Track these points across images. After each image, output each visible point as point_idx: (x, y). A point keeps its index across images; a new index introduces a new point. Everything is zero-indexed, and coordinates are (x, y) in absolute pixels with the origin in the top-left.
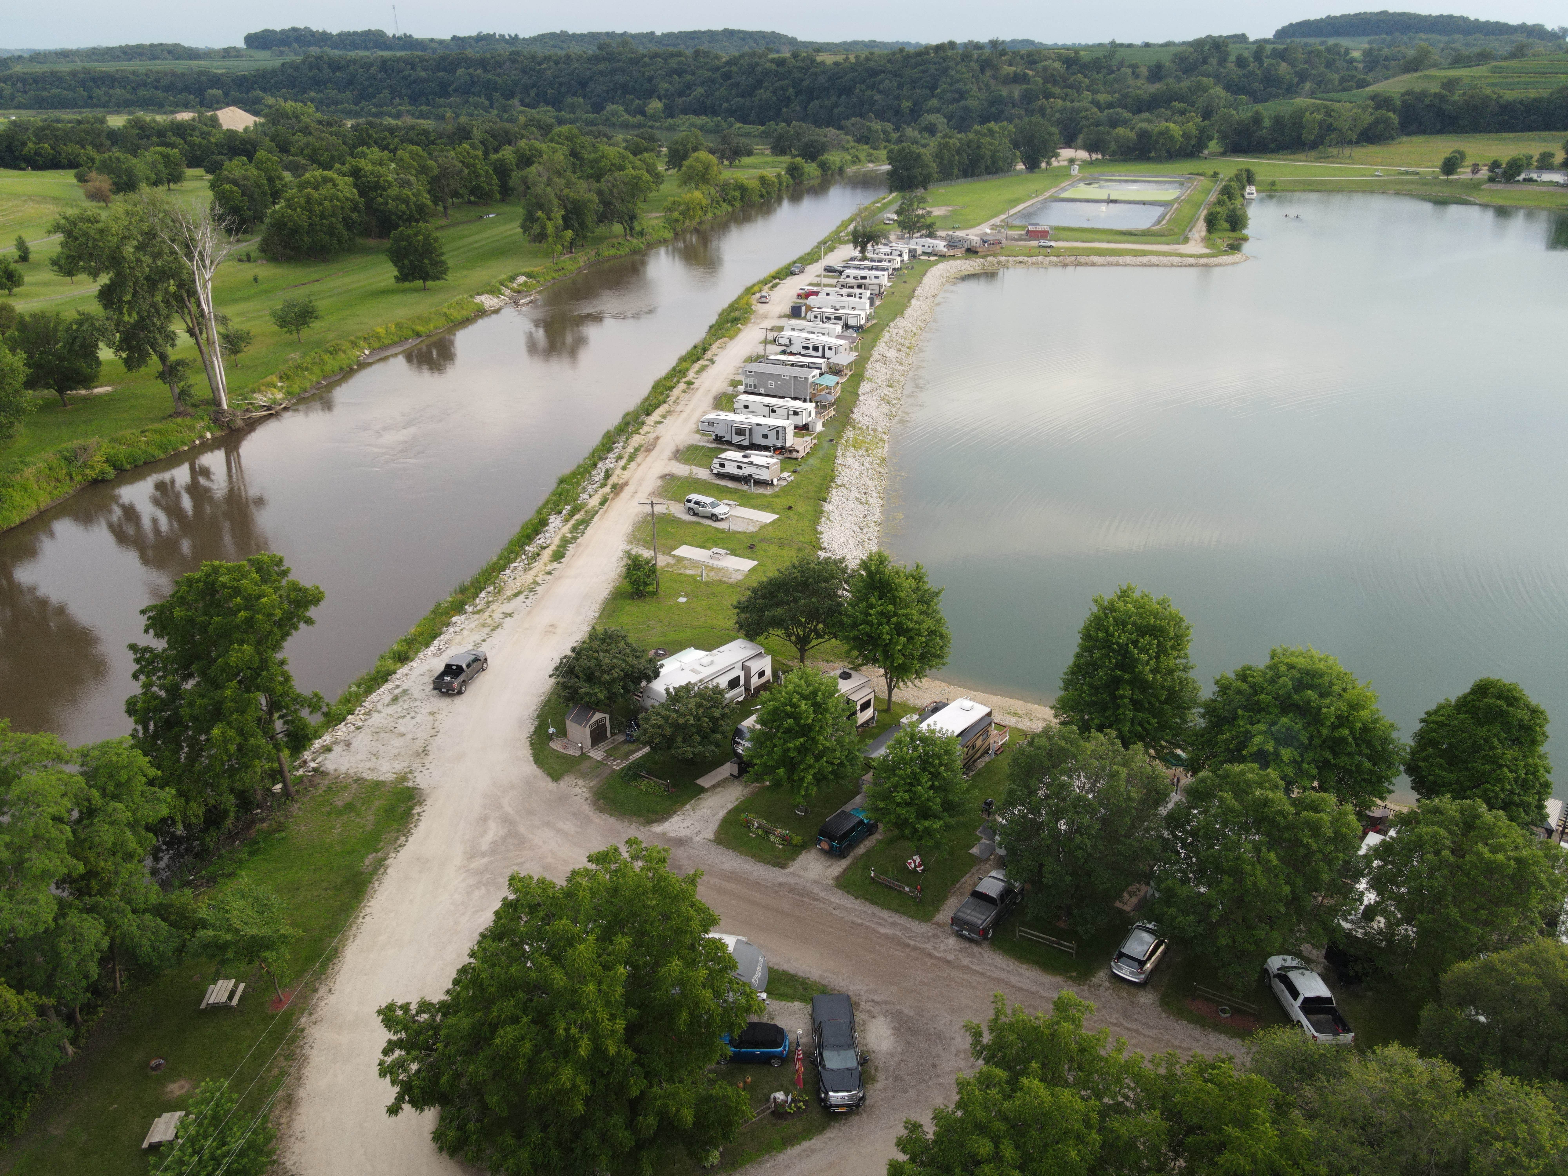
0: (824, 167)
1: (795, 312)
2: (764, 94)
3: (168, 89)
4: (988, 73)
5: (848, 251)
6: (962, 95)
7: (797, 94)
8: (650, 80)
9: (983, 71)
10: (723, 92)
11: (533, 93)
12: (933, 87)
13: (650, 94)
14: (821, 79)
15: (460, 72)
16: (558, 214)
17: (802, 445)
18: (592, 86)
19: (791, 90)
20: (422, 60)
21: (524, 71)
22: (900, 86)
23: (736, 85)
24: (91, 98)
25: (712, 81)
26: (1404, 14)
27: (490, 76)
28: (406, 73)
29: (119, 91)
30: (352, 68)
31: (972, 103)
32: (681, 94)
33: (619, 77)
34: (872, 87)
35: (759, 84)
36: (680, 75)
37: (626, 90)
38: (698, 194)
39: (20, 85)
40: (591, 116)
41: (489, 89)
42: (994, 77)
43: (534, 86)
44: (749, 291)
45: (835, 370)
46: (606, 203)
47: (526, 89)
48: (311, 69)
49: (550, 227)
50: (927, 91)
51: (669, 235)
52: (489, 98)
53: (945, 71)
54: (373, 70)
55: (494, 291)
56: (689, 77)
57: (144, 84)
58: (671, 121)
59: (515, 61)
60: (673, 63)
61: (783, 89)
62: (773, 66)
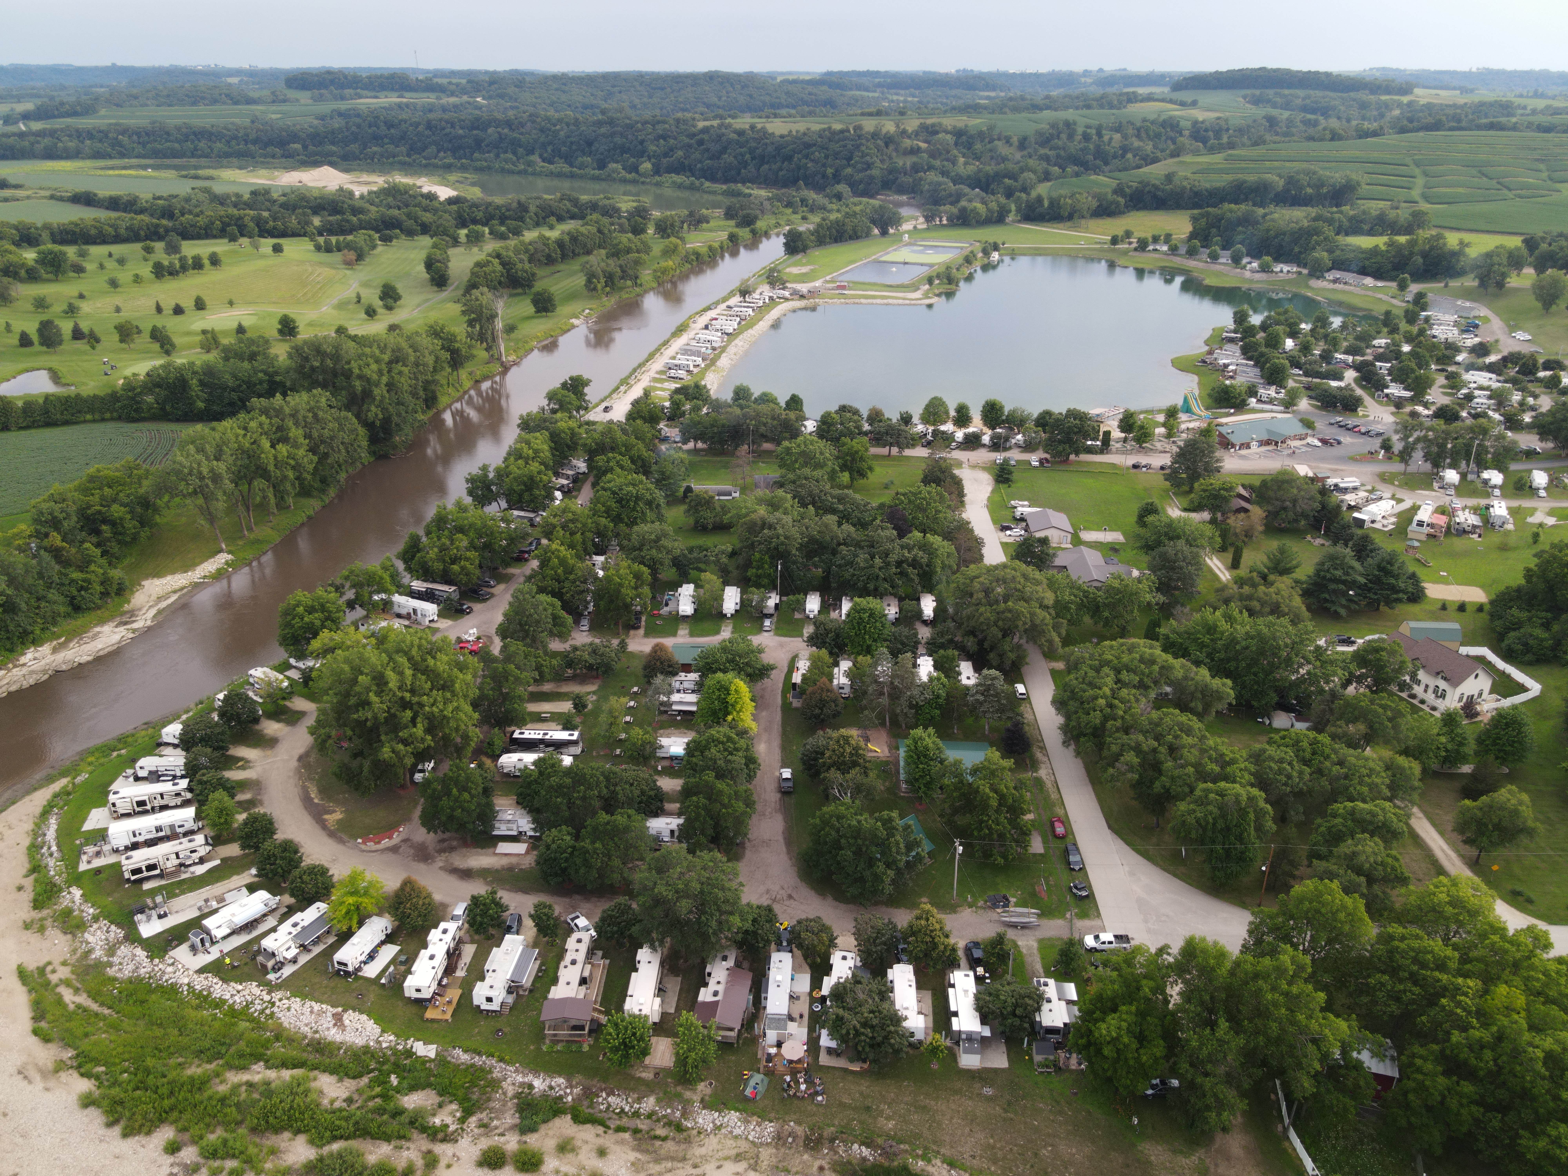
0: (754, 232)
1: (706, 327)
2: (728, 158)
3: (255, 142)
4: (891, 147)
5: (735, 300)
6: (869, 166)
7: (753, 159)
8: (642, 142)
9: (887, 146)
10: (697, 155)
11: (549, 149)
12: (849, 159)
13: (642, 154)
14: (770, 149)
15: (490, 130)
16: (603, 280)
17: (696, 370)
18: (596, 145)
19: (748, 156)
20: (460, 121)
21: (542, 130)
22: (827, 157)
23: (708, 150)
24: (196, 149)
25: (690, 146)
26: (1278, 70)
27: (516, 135)
28: (448, 130)
29: (218, 145)
30: (404, 126)
31: (875, 172)
32: (666, 155)
33: (618, 140)
34: (807, 157)
35: (724, 150)
36: (665, 139)
37: (624, 150)
38: (671, 263)
39: (135, 137)
40: (597, 172)
41: (515, 144)
42: (896, 150)
43: (550, 143)
44: (690, 318)
45: (714, 349)
46: (623, 271)
47: (544, 146)
48: (370, 126)
49: (599, 286)
50: (845, 162)
51: (655, 285)
52: (514, 153)
53: (858, 147)
54: (421, 128)
55: (577, 317)
56: (672, 141)
57: (235, 138)
58: (658, 178)
59: (534, 122)
60: (660, 128)
61: (743, 155)
62: (735, 136)
